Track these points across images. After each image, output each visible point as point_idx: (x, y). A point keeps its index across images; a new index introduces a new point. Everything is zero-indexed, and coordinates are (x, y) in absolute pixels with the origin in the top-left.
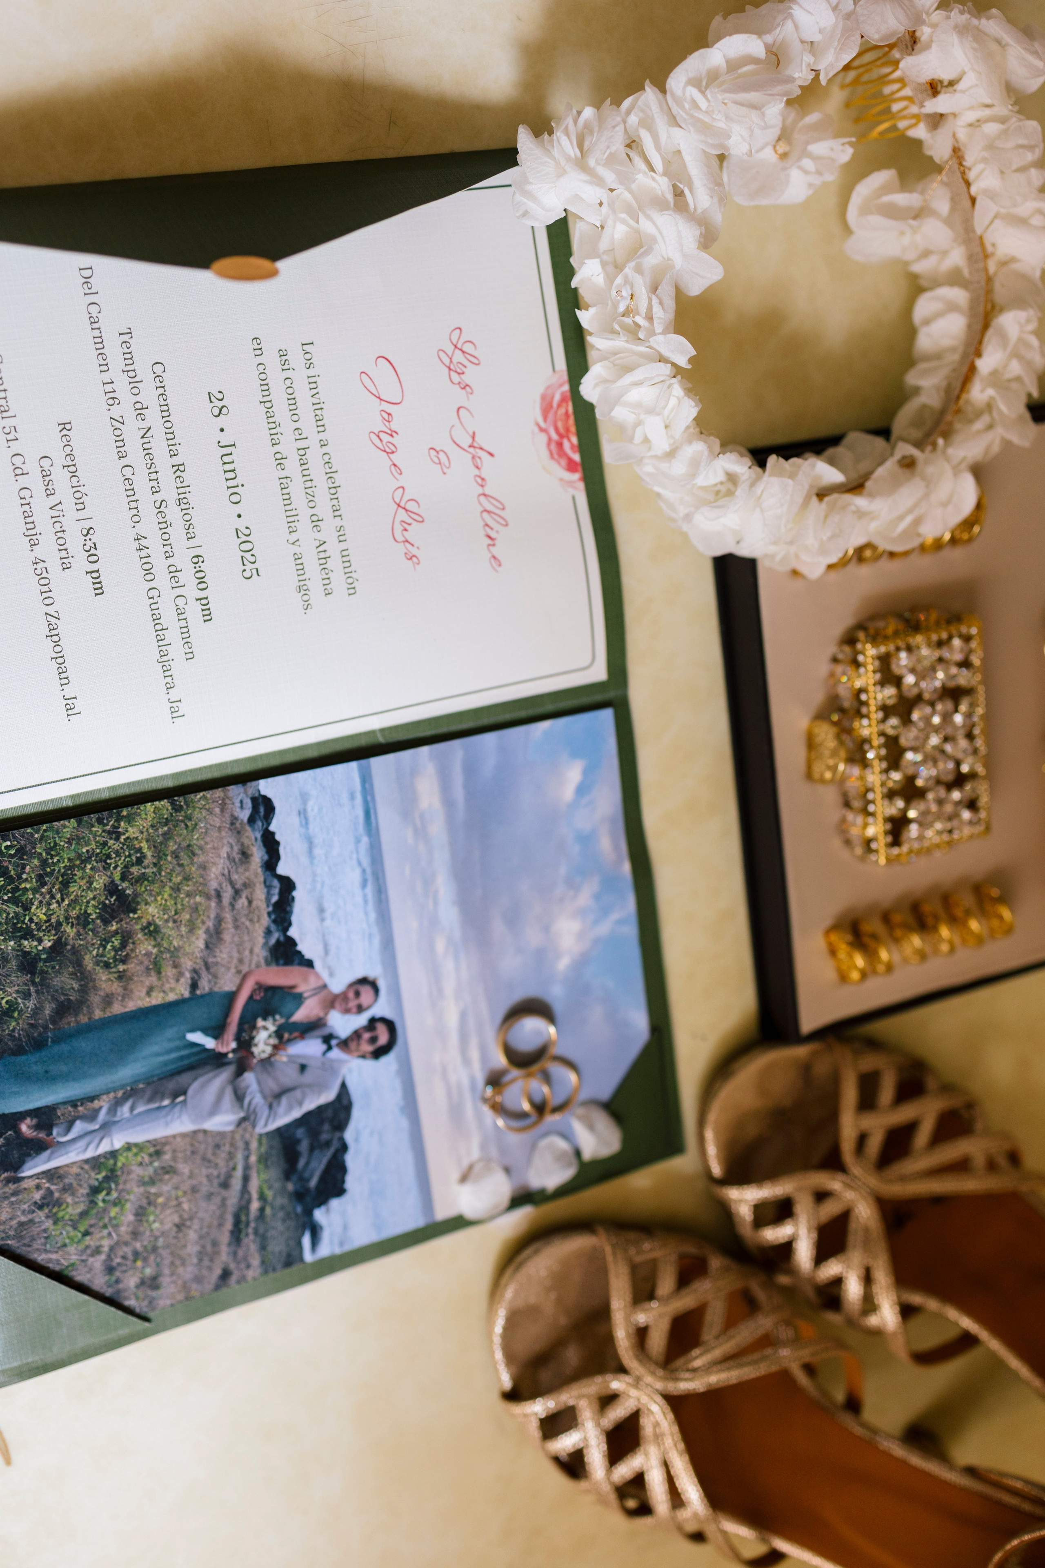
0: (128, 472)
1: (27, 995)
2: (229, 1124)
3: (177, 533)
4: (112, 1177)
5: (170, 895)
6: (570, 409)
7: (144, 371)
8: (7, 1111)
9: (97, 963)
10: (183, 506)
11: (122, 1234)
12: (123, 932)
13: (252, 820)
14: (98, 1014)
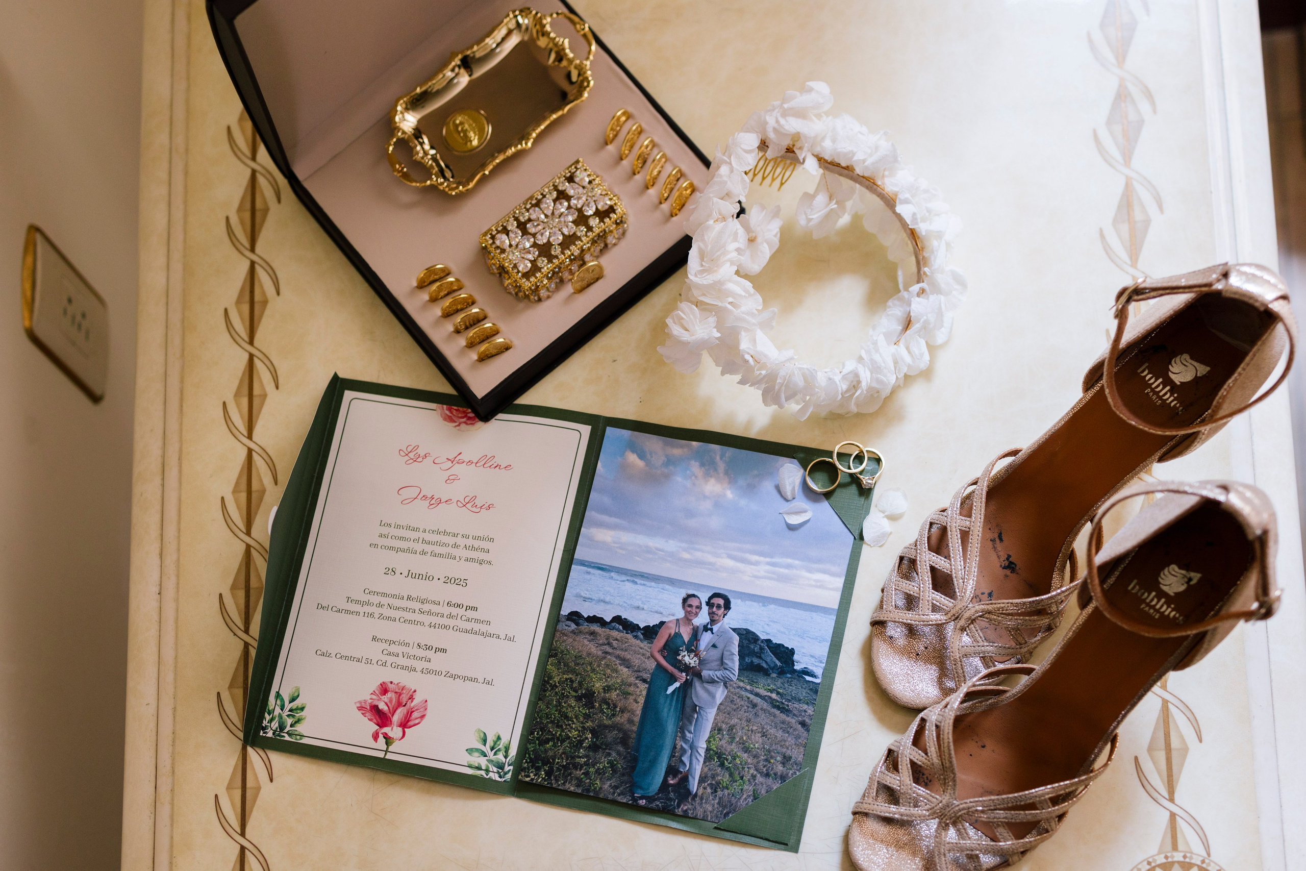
0: (402, 620)
1: (609, 754)
2: (723, 691)
3: (435, 608)
4: (720, 755)
5: (595, 674)
6: (455, 408)
7: (365, 598)
9: (610, 719)
10: (425, 602)
11: (751, 762)
12: (601, 702)
13: (577, 624)
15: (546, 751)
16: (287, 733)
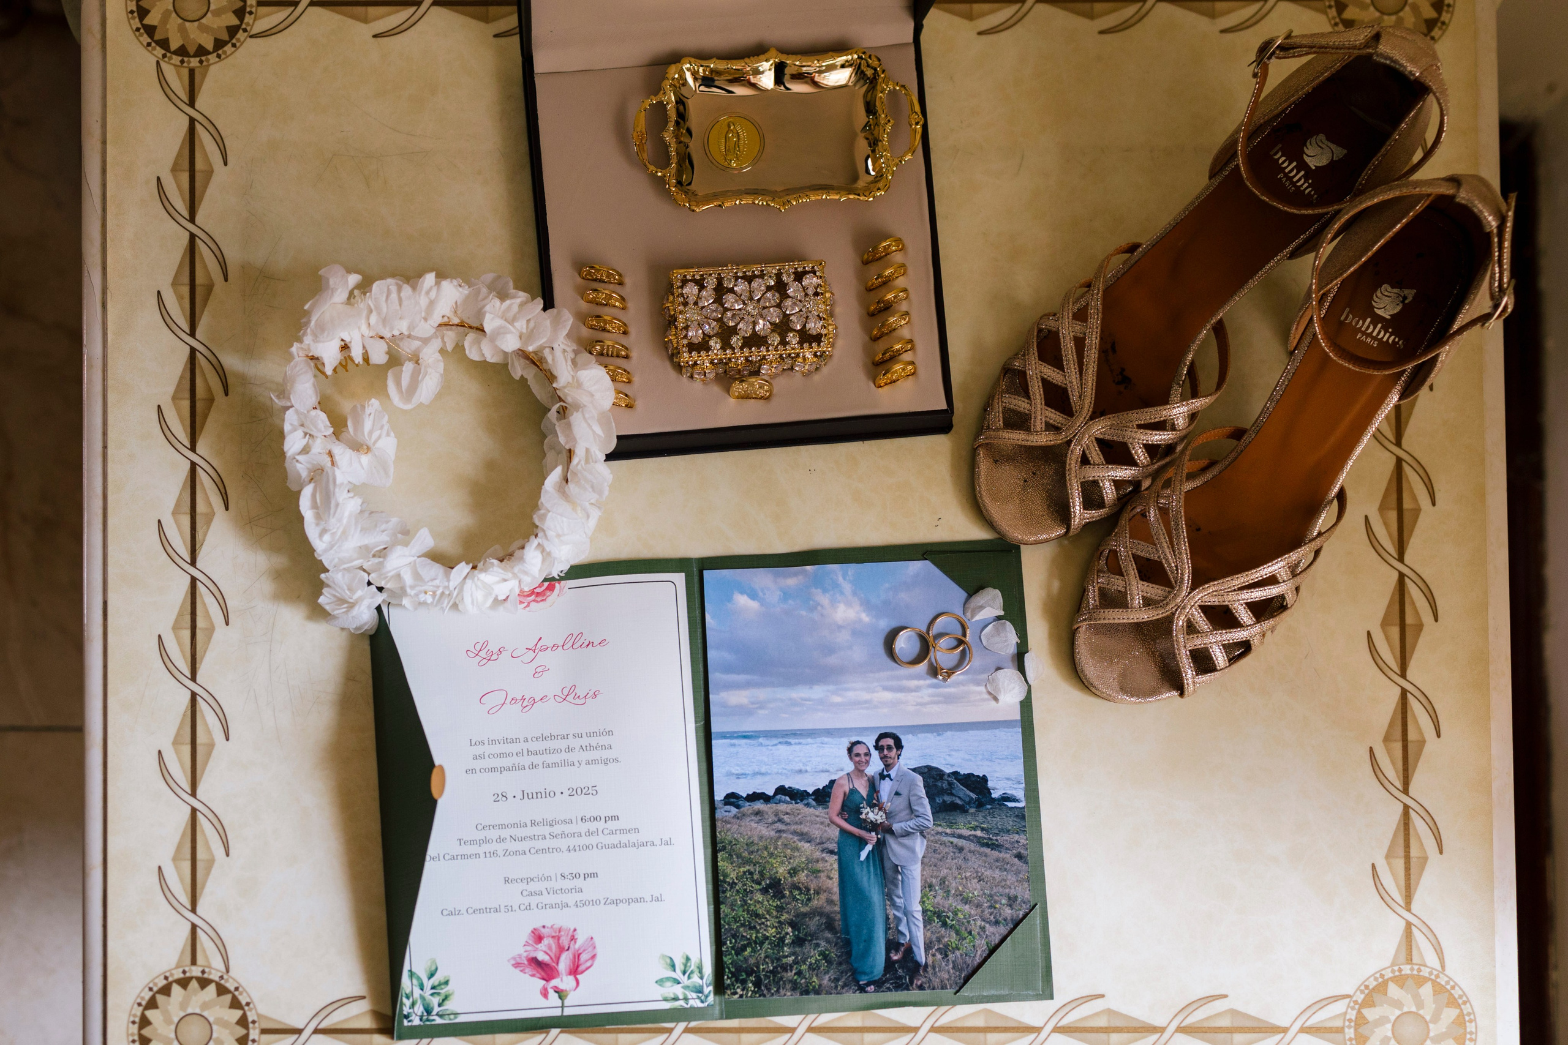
1: (818, 945)
2: (922, 842)
3: (568, 829)
4: (938, 914)
5: (774, 859)
7: (480, 835)
8: (883, 965)
9: (807, 905)
10: (554, 824)
11: (976, 913)
12: (791, 888)
13: (738, 807)
14: (837, 908)
15: (746, 960)
16: (437, 1015)
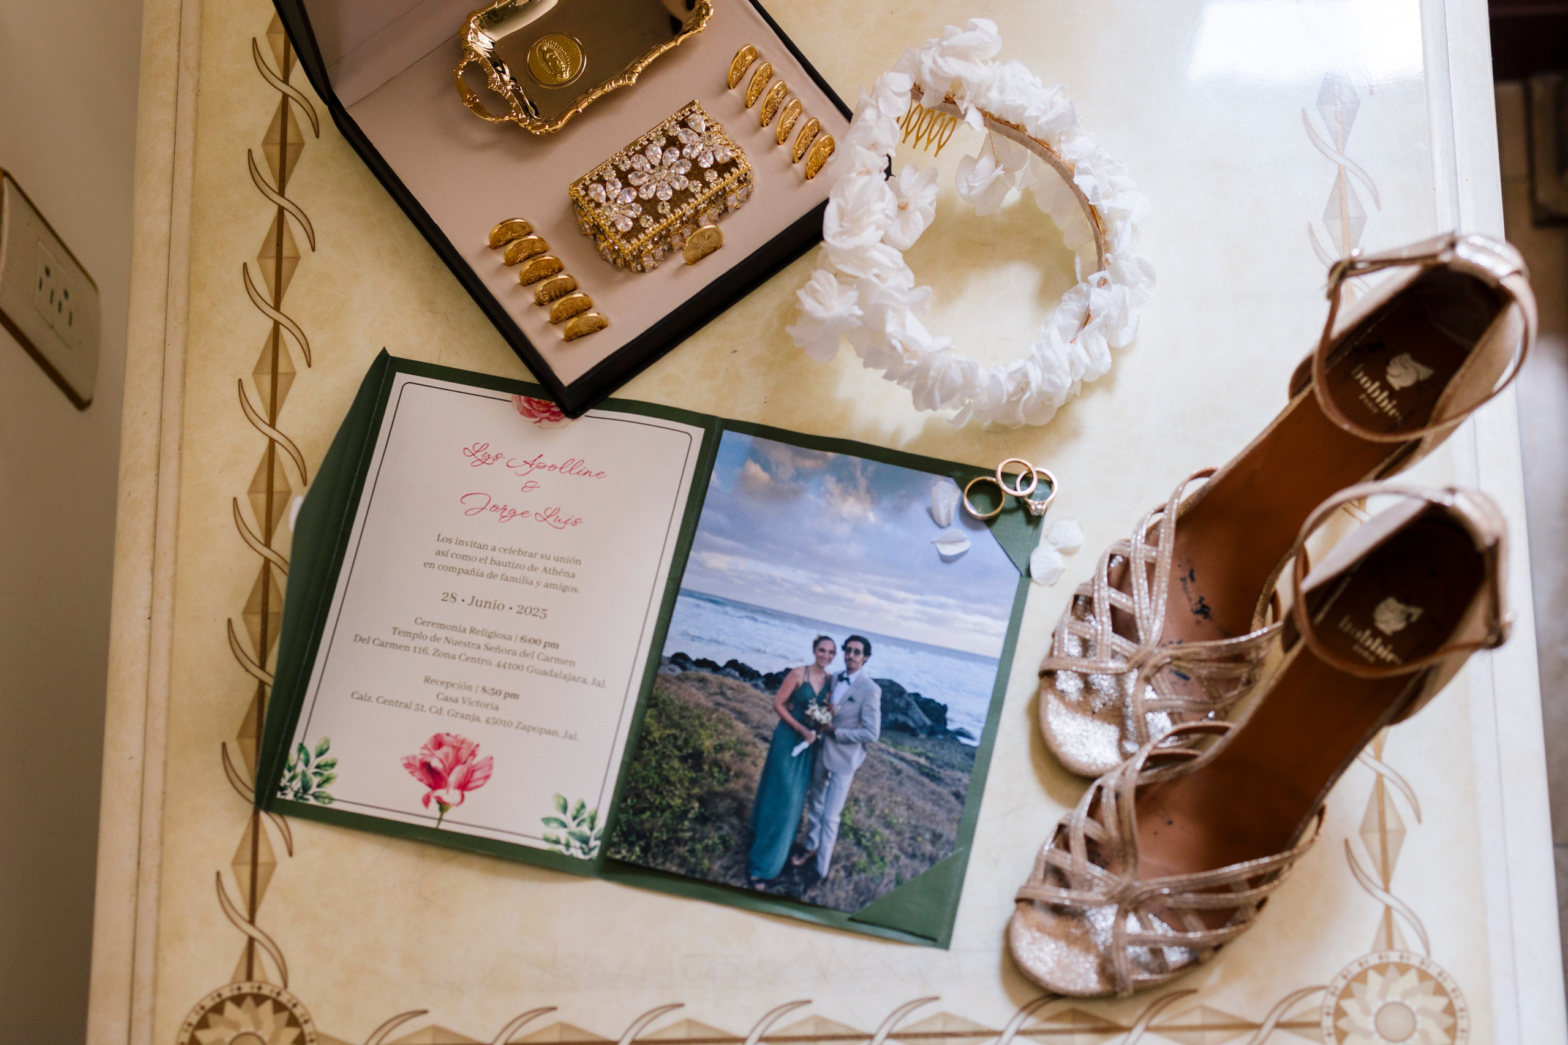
0: (463, 657)
1: (720, 828)
2: (861, 755)
3: (505, 644)
4: (855, 831)
5: (704, 730)
6: (536, 400)
7: (416, 629)
8: (781, 866)
9: (723, 784)
10: (493, 636)
11: (894, 839)
12: (711, 763)
13: (684, 668)
14: (752, 797)
15: (642, 822)
16: (313, 795)
